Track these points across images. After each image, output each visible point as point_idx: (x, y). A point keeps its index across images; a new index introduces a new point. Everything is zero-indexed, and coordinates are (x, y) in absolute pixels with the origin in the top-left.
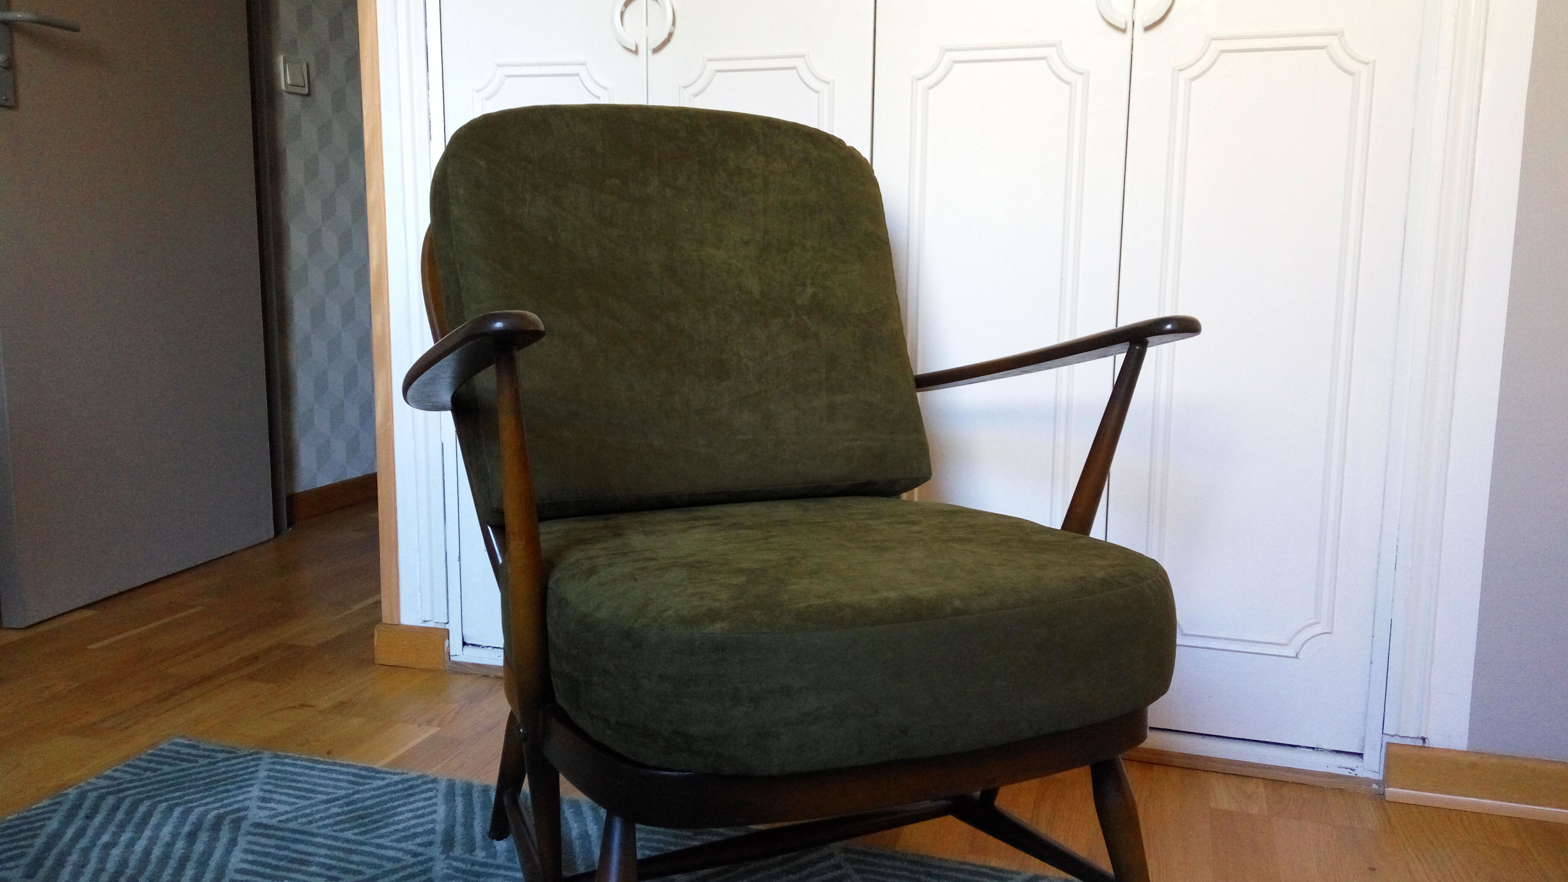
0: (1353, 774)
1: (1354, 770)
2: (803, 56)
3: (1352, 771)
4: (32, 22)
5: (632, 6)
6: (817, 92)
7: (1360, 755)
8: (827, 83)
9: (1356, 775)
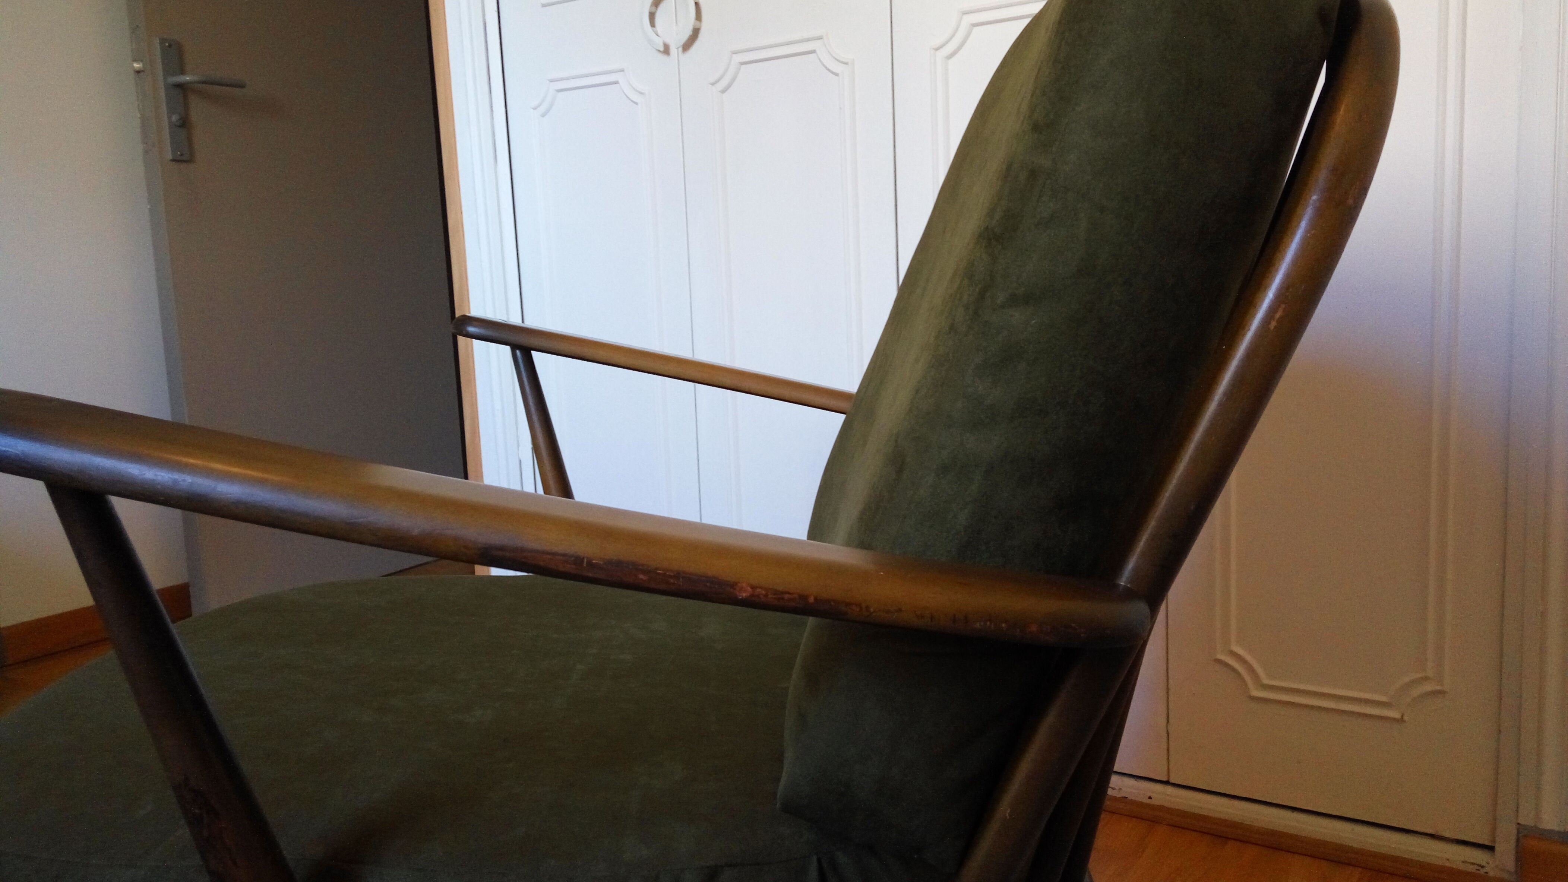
0: (1482, 871)
1: (1483, 867)
2: (820, 38)
3: (1480, 868)
4: (199, 82)
5: (662, 6)
6: (837, 75)
7: (1491, 849)
8: (846, 64)
9: (1487, 873)
